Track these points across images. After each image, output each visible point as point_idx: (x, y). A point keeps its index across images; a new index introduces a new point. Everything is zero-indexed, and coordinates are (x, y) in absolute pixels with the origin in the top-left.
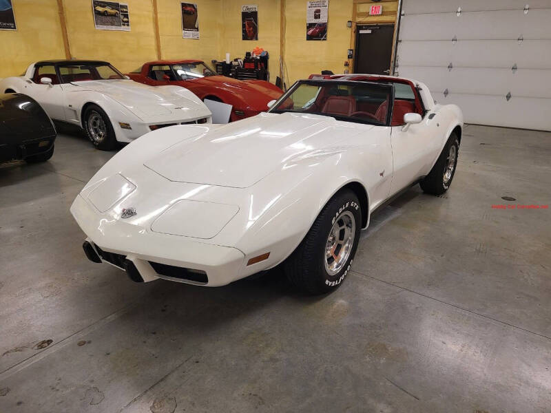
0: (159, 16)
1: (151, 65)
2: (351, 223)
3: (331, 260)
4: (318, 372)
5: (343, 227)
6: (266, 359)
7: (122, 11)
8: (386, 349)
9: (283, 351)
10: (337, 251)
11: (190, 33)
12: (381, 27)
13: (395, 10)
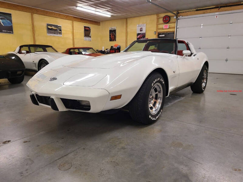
0: (74, 31)
1: (70, 49)
2: (161, 91)
3: (151, 108)
4: (147, 153)
5: (156, 93)
6: (119, 148)
7: (59, 29)
8: (182, 145)
9: (128, 145)
10: (154, 104)
11: (87, 38)
12: (168, 34)
13: (174, 26)
